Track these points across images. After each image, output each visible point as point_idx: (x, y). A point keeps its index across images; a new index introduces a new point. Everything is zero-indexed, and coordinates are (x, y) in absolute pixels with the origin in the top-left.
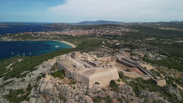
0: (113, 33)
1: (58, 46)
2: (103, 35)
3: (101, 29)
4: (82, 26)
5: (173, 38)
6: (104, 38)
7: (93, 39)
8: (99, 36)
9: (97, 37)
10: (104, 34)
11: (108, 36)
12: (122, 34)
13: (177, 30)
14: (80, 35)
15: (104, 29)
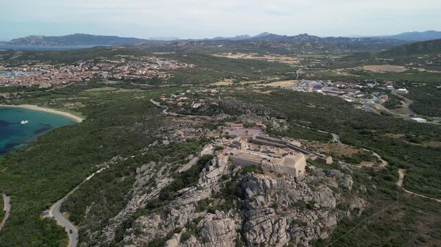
0: (145, 75)
1: (27, 122)
2: (121, 79)
3: (105, 62)
4: (41, 54)
5: (259, 79)
6: (128, 87)
7: (102, 91)
8: (111, 82)
9: (109, 85)
10: (123, 77)
11: (134, 81)
12: (168, 76)
13: (257, 58)
14: (63, 84)
15: (113, 63)
